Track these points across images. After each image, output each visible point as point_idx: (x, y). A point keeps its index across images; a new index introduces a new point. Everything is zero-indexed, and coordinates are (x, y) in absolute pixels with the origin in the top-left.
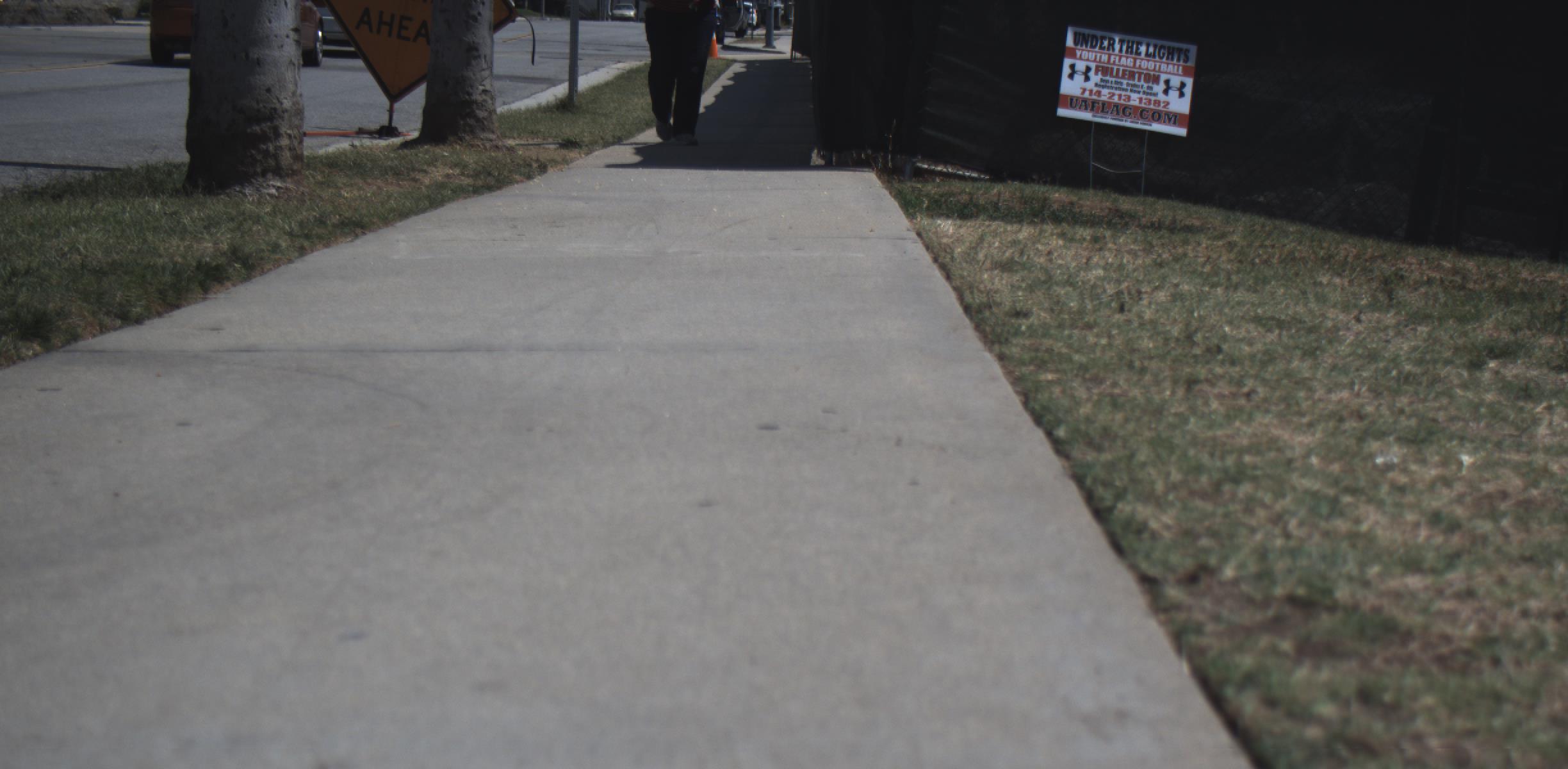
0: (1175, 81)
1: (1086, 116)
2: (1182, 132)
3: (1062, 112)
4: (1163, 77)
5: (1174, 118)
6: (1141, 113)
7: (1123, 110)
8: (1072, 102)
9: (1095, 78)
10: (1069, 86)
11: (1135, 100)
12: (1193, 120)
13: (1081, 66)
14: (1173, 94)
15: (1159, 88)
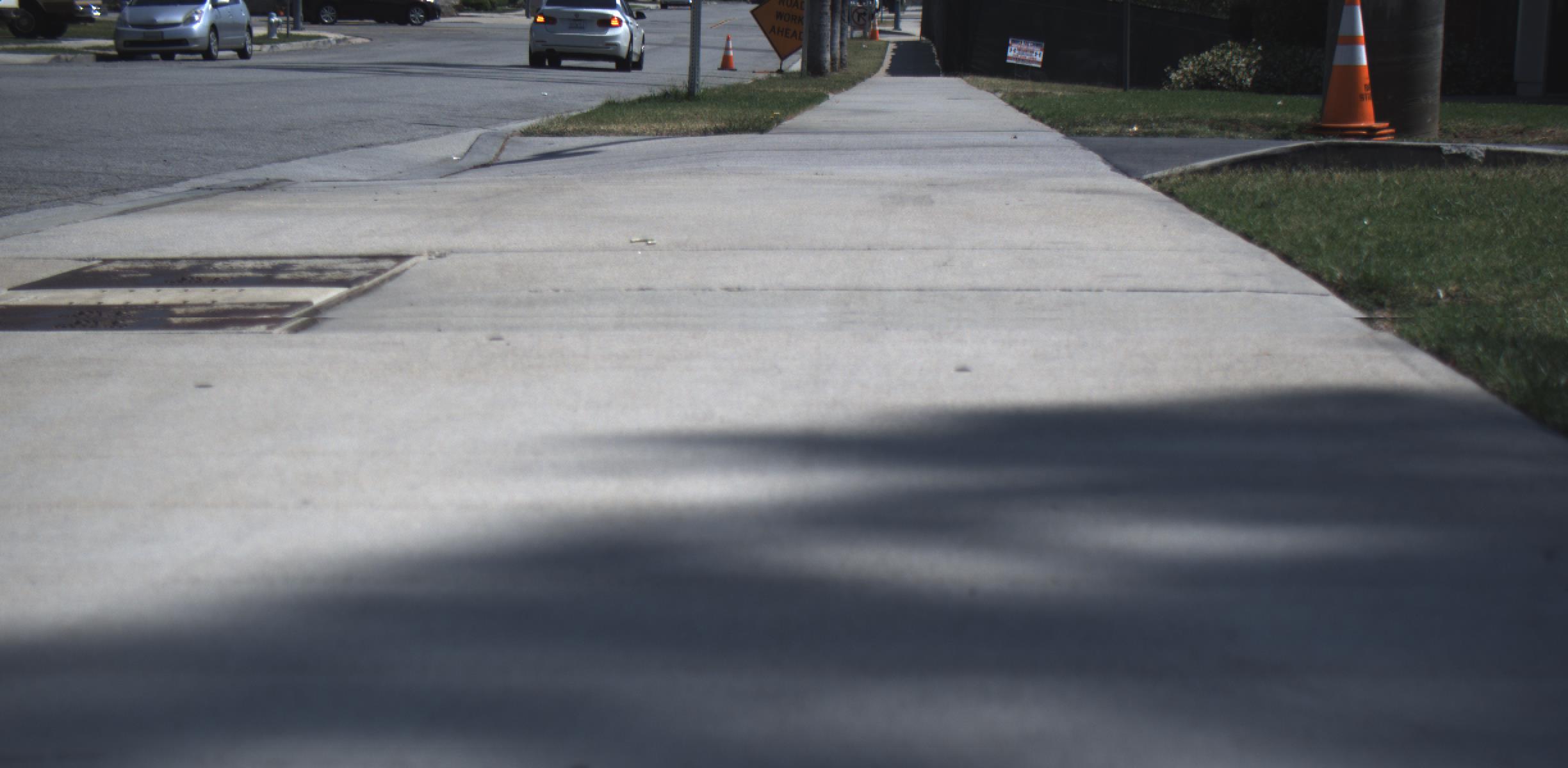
0: (1038, 53)
1: (1014, 62)
2: (1039, 66)
3: (1008, 61)
4: (1035, 52)
5: (1038, 62)
6: (1029, 61)
7: (1023, 60)
8: (1011, 58)
9: (1017, 52)
10: (1010, 54)
11: (1028, 57)
12: (1044, 62)
13: (1013, 48)
14: (1038, 56)
15: (1034, 54)
